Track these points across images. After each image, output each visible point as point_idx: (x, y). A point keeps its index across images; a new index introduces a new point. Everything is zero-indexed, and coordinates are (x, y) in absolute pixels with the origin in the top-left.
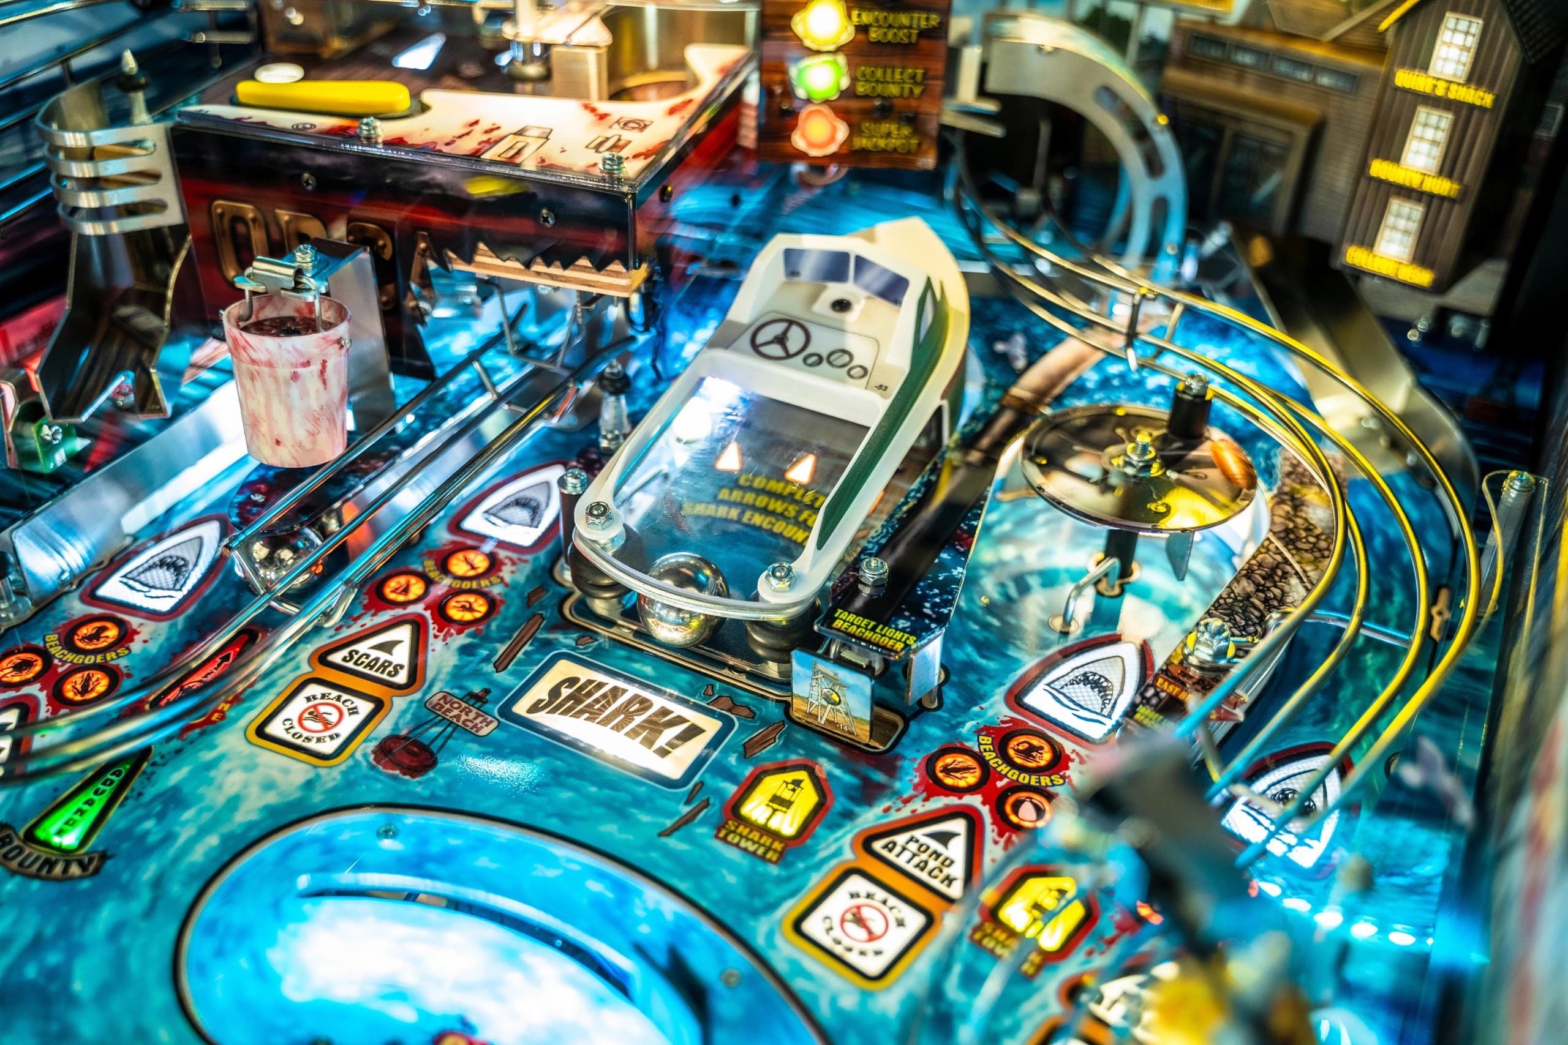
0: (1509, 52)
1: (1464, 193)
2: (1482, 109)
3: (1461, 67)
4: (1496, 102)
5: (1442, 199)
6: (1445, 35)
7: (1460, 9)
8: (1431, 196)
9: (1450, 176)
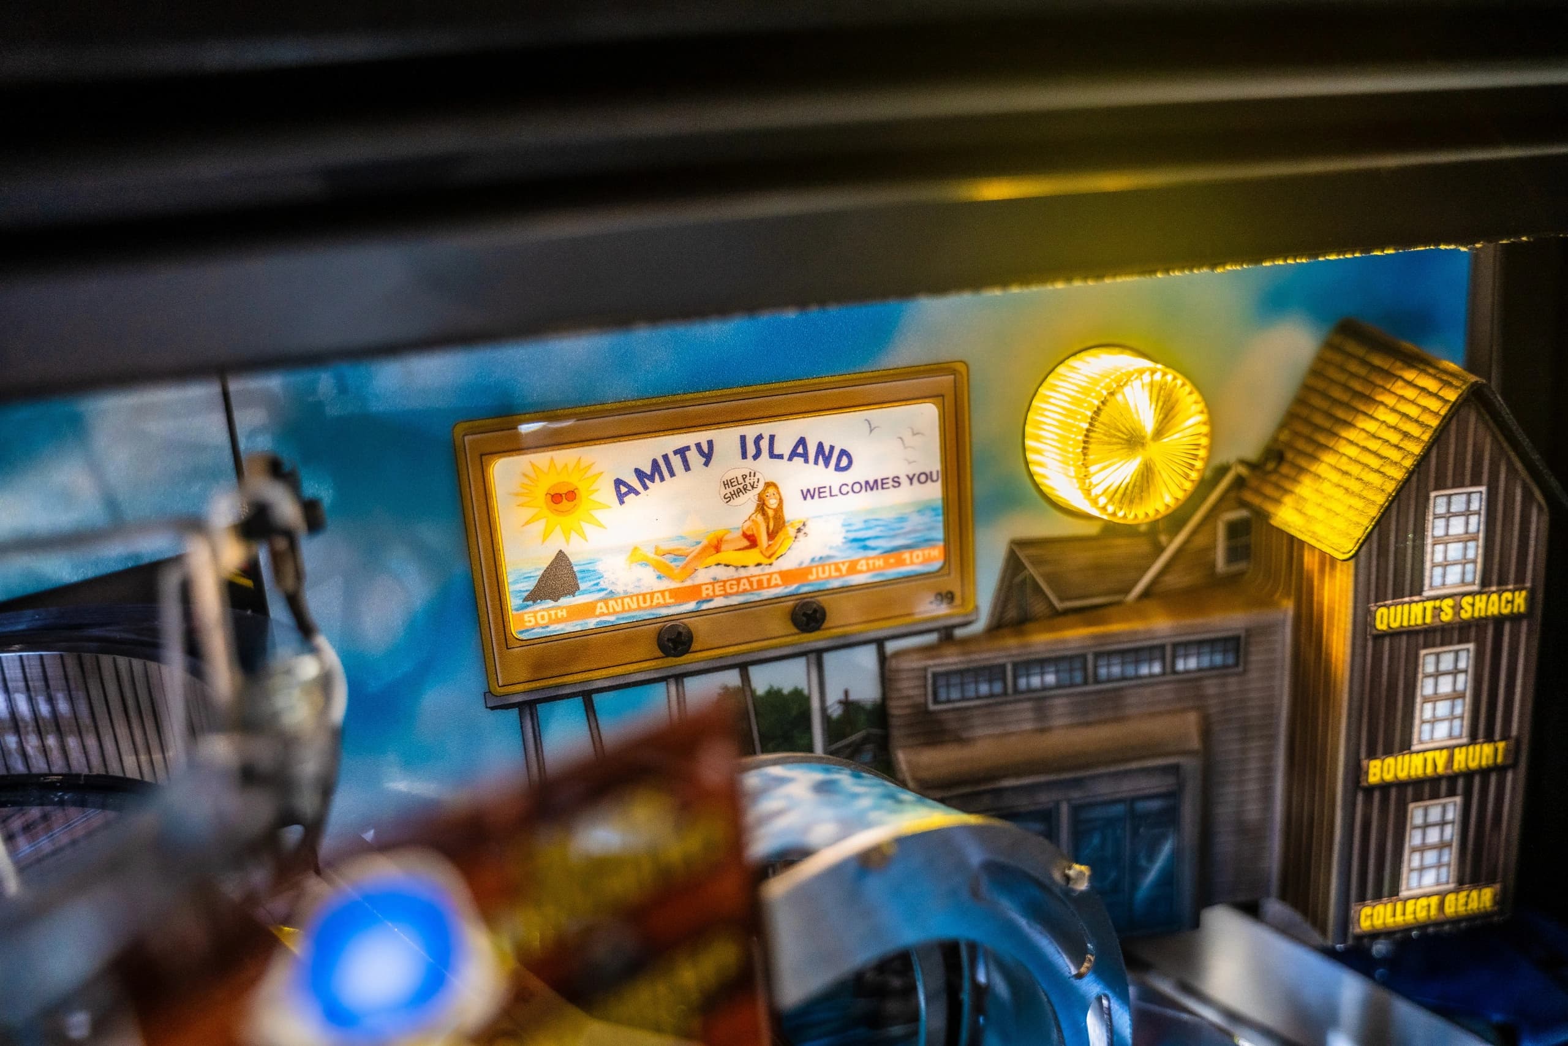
0: (1534, 518)
1: (1513, 753)
2: (1515, 618)
3: (1470, 567)
4: (1531, 601)
5: (1484, 773)
6: (1436, 528)
7: (1449, 482)
8: (1469, 775)
9: (1489, 738)
